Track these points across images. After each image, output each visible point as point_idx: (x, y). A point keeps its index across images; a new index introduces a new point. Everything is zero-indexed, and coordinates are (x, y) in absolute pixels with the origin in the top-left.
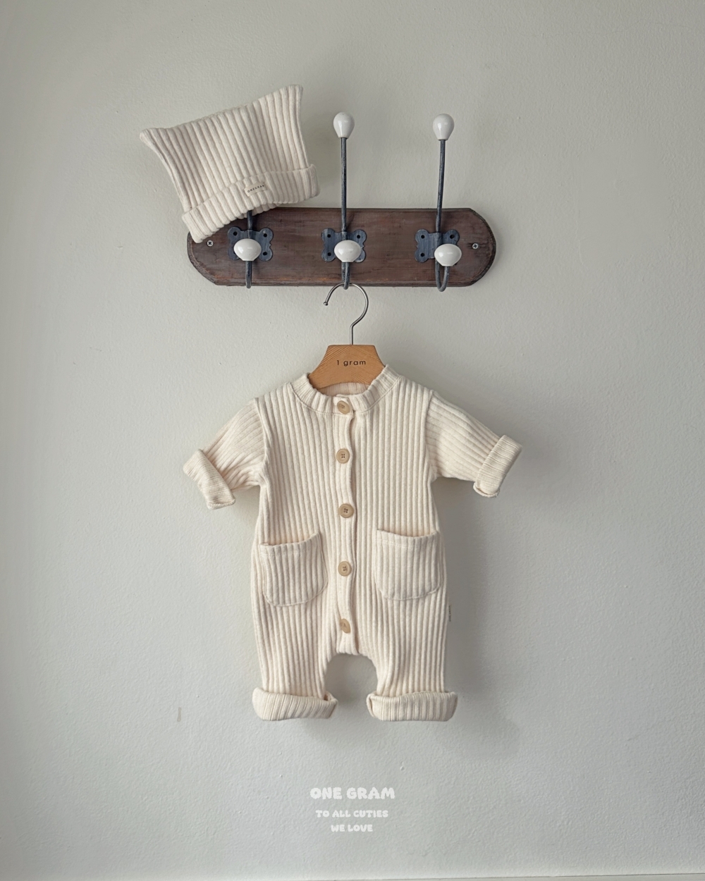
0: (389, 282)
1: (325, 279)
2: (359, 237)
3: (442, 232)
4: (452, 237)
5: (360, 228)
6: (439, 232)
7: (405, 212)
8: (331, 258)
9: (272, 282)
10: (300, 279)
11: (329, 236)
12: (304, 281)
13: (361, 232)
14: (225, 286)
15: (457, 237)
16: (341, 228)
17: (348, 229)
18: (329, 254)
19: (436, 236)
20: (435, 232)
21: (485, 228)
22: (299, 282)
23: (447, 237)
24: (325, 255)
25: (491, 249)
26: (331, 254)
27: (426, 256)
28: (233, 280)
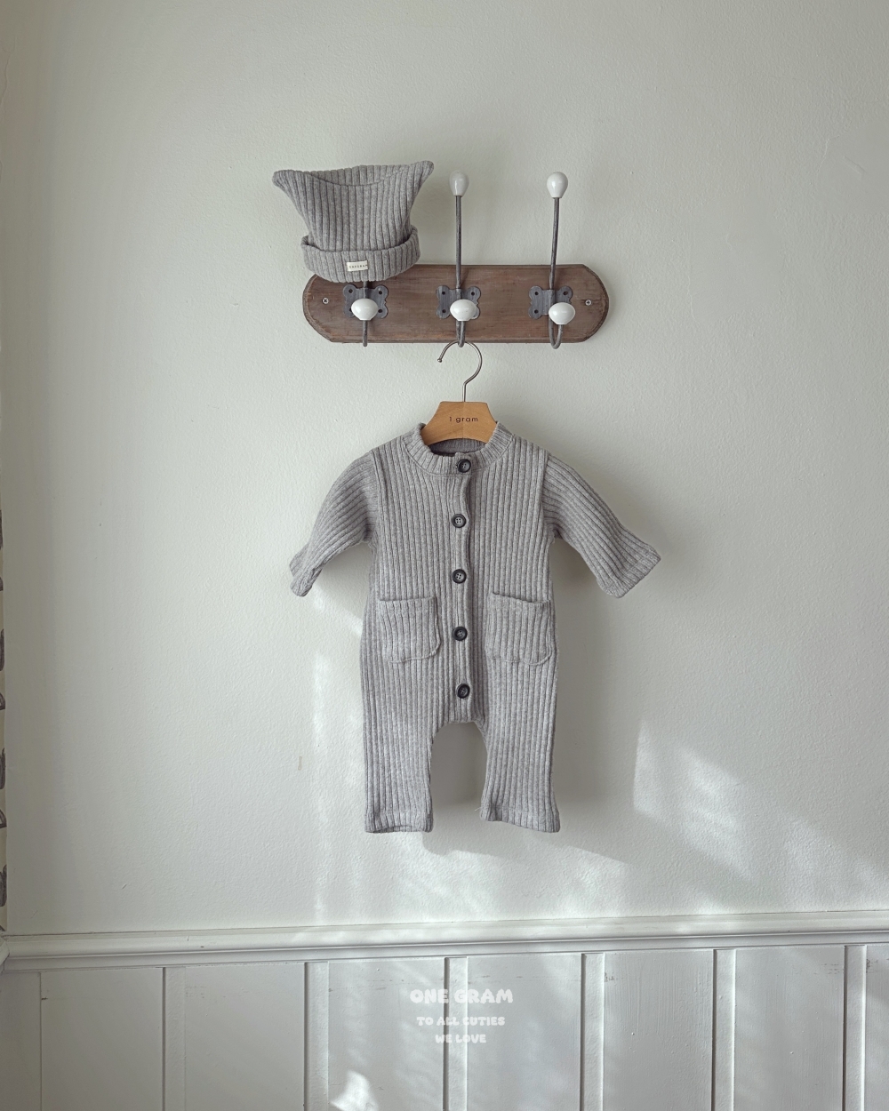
0: (503, 339)
1: (441, 337)
2: (473, 294)
3: (555, 289)
4: (565, 294)
5: (474, 285)
6: (553, 289)
7: (519, 269)
8: (445, 316)
9: (387, 339)
10: (415, 336)
11: (443, 293)
12: (419, 338)
13: (475, 289)
14: (341, 344)
15: (570, 293)
16: (455, 285)
17: (462, 287)
18: (444, 311)
19: (550, 293)
20: (549, 289)
21: (598, 285)
22: (414, 338)
23: (560, 293)
24: (439, 312)
25: (604, 305)
26: (446, 310)
27: (540, 312)
28: (349, 338)
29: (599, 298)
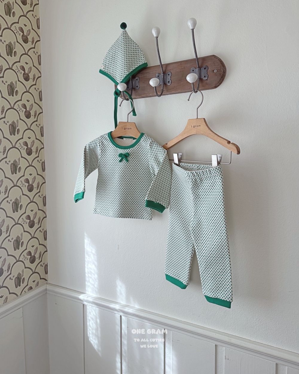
2: (169, 75)
4: (205, 69)
6: (199, 67)
7: (186, 61)
11: (158, 76)
13: (169, 72)
17: (165, 72)
25: (222, 71)
29: (220, 68)
